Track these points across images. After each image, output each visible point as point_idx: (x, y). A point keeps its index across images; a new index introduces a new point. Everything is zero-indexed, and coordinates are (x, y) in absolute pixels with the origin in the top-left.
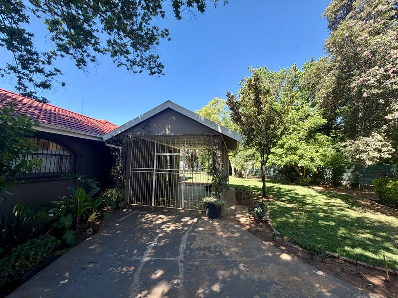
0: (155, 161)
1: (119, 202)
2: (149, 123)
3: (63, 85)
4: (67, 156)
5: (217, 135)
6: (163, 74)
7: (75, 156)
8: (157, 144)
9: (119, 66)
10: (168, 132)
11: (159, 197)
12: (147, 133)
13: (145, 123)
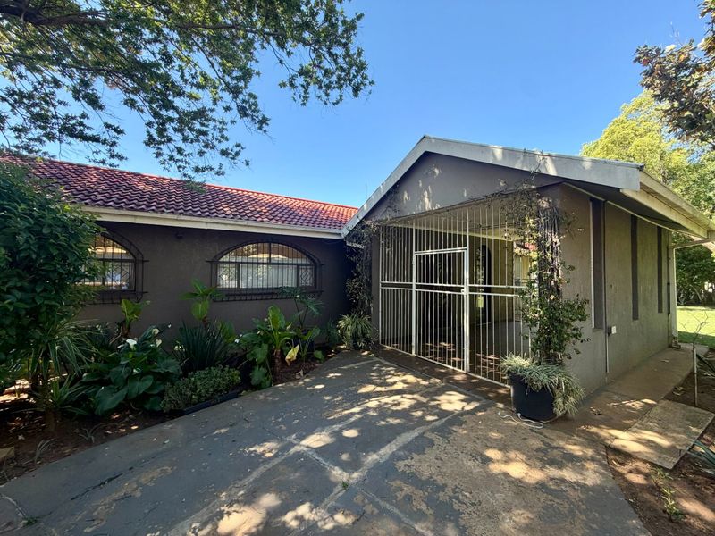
0: (414, 267)
1: (358, 338)
2: (397, 195)
3: (247, 164)
4: (306, 265)
5: (549, 185)
6: (372, 83)
7: (315, 265)
8: (416, 230)
9: (304, 104)
10: (428, 206)
11: (440, 341)
12: (393, 214)
13: (390, 197)
